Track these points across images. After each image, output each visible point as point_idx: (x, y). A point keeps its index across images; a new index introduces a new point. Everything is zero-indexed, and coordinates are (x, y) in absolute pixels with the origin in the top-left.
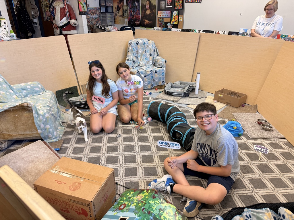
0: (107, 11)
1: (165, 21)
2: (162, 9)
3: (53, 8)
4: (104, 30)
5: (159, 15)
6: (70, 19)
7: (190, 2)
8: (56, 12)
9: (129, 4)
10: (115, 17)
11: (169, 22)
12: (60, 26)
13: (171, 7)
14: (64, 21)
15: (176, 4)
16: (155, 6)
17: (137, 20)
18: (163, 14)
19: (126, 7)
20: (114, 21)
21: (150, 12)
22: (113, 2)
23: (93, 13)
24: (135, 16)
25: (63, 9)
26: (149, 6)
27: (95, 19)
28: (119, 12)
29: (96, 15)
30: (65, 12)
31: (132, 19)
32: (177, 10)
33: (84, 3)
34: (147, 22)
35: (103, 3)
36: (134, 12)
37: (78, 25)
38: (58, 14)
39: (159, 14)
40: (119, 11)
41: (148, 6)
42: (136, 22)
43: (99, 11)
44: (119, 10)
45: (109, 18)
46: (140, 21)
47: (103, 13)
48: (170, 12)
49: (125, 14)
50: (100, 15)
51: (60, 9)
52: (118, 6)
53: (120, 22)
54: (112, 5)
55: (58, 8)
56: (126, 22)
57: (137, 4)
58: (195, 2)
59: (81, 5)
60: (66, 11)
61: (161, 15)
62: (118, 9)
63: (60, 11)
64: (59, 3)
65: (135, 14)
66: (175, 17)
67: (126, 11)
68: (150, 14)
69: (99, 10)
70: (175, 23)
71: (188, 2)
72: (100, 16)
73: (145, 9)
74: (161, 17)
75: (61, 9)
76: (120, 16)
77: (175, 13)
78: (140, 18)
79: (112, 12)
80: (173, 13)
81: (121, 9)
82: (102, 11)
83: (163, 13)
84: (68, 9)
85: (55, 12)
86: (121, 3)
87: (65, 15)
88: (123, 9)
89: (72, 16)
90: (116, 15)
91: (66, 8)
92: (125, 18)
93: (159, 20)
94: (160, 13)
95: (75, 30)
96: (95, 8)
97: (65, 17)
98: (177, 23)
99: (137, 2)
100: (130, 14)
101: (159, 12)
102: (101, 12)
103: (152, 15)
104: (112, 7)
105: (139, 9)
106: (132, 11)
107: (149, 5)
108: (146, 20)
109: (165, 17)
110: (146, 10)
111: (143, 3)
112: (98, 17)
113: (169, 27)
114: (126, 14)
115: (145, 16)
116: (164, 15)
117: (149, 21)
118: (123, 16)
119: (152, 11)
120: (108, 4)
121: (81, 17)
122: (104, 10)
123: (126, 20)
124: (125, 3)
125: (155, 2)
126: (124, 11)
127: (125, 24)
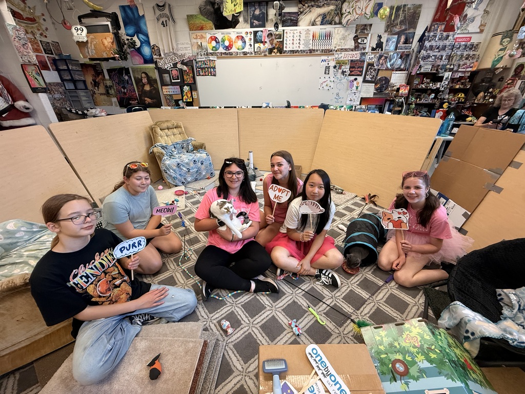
0: (76, 88)
1: (174, 99)
2: (167, 83)
4: (84, 116)
5: (165, 92)
6: (14, 100)
7: (203, 75)
9: (113, 78)
10: (92, 96)
11: (180, 100)
13: (179, 81)
14: (1, 104)
15: (185, 78)
16: (156, 80)
17: (132, 98)
19: (110, 82)
20: (92, 101)
21: (150, 87)
22: (84, 75)
23: (52, 90)
24: (127, 94)
26: (146, 80)
27: (58, 99)
28: (98, 89)
29: (59, 93)
32: (188, 85)
33: (36, 74)
34: (148, 100)
35: (67, 76)
36: (124, 88)
40: (98, 87)
41: (145, 80)
42: (131, 102)
43: (63, 88)
45: (84, 98)
46: (138, 100)
47: (72, 91)
48: (178, 87)
49: (110, 91)
50: (65, 93)
52: (94, 81)
54: (83, 78)
56: (115, 102)
57: (126, 78)
58: (208, 75)
59: (31, 78)
61: (167, 92)
62: (96, 84)
65: (127, 90)
66: (186, 93)
67: (111, 87)
68: (150, 91)
69: (62, 86)
70: (189, 100)
71: (200, 75)
72: (66, 95)
73: (141, 84)
76: (101, 94)
77: (186, 88)
79: (86, 88)
80: (183, 88)
81: (102, 84)
86: (98, 76)
88: (105, 85)
89: (16, 95)
90: (94, 93)
92: (111, 97)
93: (166, 98)
94: (166, 89)
95: (28, 118)
96: (54, 83)
98: (191, 100)
99: (126, 74)
101: (163, 87)
102: (66, 89)
103: (154, 92)
104: (84, 82)
105: (132, 84)
106: (122, 87)
107: (146, 78)
108: (146, 99)
110: (144, 85)
111: (137, 76)
112: (63, 97)
113: (181, 106)
114: (112, 92)
115: (143, 93)
116: (171, 92)
117: (151, 100)
118: (108, 94)
119: (154, 87)
120: (77, 77)
121: (38, 95)
122: (71, 86)
123: (114, 100)
124: (107, 77)
125: (155, 75)
126: (106, 87)
127: (114, 105)
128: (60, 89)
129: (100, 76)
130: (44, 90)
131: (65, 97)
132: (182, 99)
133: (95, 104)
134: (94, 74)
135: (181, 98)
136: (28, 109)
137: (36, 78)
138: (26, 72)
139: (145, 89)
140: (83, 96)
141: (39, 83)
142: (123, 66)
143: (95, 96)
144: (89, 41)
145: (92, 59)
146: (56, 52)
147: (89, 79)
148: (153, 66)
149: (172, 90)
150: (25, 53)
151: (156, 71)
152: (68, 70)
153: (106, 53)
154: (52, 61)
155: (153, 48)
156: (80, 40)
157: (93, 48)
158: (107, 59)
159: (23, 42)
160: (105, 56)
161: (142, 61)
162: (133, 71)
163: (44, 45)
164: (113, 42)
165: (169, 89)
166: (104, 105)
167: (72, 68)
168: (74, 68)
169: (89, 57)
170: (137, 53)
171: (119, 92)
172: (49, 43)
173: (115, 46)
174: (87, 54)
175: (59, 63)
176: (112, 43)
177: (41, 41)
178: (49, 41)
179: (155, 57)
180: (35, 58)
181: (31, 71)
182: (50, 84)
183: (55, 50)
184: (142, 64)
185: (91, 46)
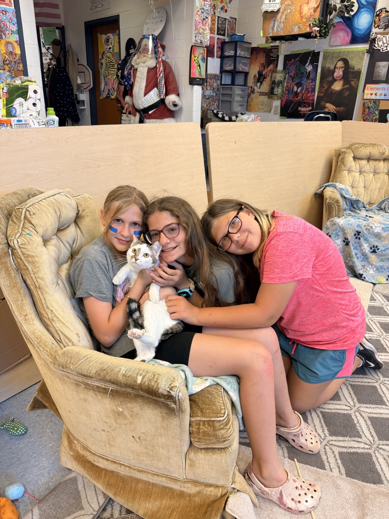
0: (233, 83)
1: (380, 108)
2: (380, 79)
3: (131, 69)
5: (368, 94)
6: (167, 94)
8: (137, 79)
9: (289, 69)
10: (249, 95)
12: (142, 107)
14: (153, 97)
16: (358, 73)
17: (305, 103)
18: (379, 92)
19: (281, 75)
20: (245, 104)
22: (250, 65)
24: (300, 95)
25: (152, 71)
26: (341, 73)
27: (207, 97)
28: (261, 85)
29: (212, 89)
30: (157, 78)
31: (291, 102)
33: (202, 59)
35: (229, 66)
36: (299, 85)
37: (181, 109)
38: (141, 82)
39: (366, 91)
40: (261, 83)
41: (339, 73)
42: (300, 109)
43: (219, 82)
44: (261, 81)
45: (238, 98)
46: (313, 107)
47: (227, 86)
49: (276, 90)
50: (218, 89)
51: (146, 70)
52: (260, 74)
53: (260, 107)
54: (246, 69)
55: (141, 68)
56: (276, 107)
57: (309, 68)
59: (195, 64)
60: (160, 75)
61: (371, 94)
62: (260, 78)
63: (146, 74)
64: (145, 58)
65: (302, 90)
67: (280, 82)
68: (340, 93)
69: (218, 80)
72: (218, 93)
73: (330, 79)
74: (373, 97)
75: (150, 70)
76: (262, 94)
78: (313, 100)
79: (245, 84)
81: (268, 79)
82: (223, 83)
83: (378, 89)
84: (164, 71)
85: (135, 77)
86: (269, 65)
87: (156, 85)
88: (273, 79)
89: (171, 87)
90: (253, 92)
91: (161, 69)
92: (274, 99)
93: (366, 105)
94: (372, 89)
95: (171, 119)
96: (212, 75)
97: (156, 89)
99: (311, 63)
100: (289, 90)
101: (367, 86)
102: (221, 85)
103: (347, 93)
104: (246, 74)
105: (314, 80)
106: (296, 84)
107: (342, 70)
108: (328, 105)
109: (383, 97)
110: (334, 80)
111: (327, 65)
112: (214, 95)
114: (278, 91)
115: (328, 95)
116: (381, 95)
117: (336, 107)
118: (271, 94)
120: (240, 67)
121: (192, 88)
122: (227, 80)
123: (277, 104)
124: (280, 67)
126: (273, 83)
127: (272, 111)
128: (215, 84)
129: (271, 66)
130: (201, 82)
131: (216, 95)
133: (248, 108)
134: (264, 63)
136: (175, 105)
137: (199, 66)
138: (193, 56)
139: (333, 87)
140: (238, 95)
141: (200, 72)
142: (312, 49)
143: (253, 96)
145: (274, 39)
146: (229, 32)
147: (254, 71)
148: (365, 47)
149: (383, 92)
151: (367, 57)
152: (235, 56)
153: (299, 27)
154: (220, 45)
155: (378, 15)
156: (270, 9)
157: (282, 20)
158: (294, 38)
160: (296, 31)
161: (348, 39)
162: (325, 58)
163: (220, 22)
166: (259, 110)
167: (240, 54)
168: (242, 53)
170: (344, 27)
171: (289, 92)
173: (317, 15)
174: (270, 31)
175: (227, 47)
176: (315, 10)
181: (200, 53)
183: (229, 29)
184: (346, 45)
185: (281, 17)
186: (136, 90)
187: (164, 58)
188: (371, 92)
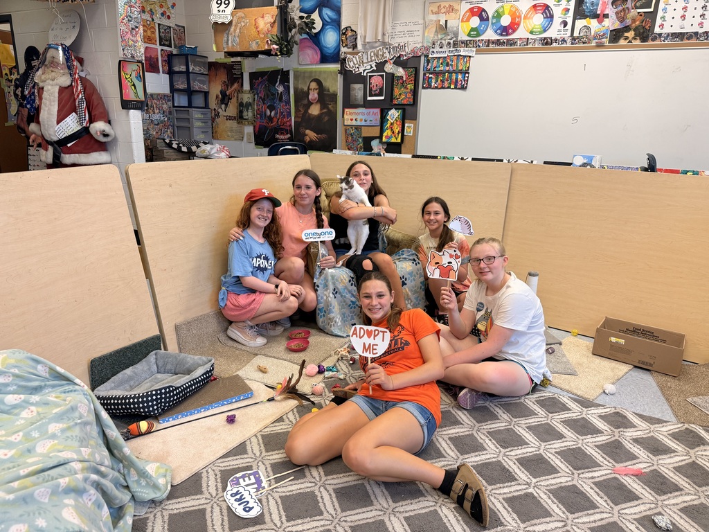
0: (190, 105)
1: (363, 135)
2: (358, 103)
4: (190, 155)
5: (347, 120)
6: (91, 121)
7: (436, 88)
9: (257, 89)
10: (213, 120)
11: (376, 138)
12: (55, 139)
13: (383, 98)
14: (71, 125)
15: (396, 92)
16: (335, 96)
17: (282, 129)
18: (359, 117)
19: (249, 95)
20: (210, 130)
21: (321, 109)
22: (209, 82)
23: (152, 106)
24: (275, 120)
25: (67, 90)
27: (156, 123)
29: (162, 112)
30: (75, 100)
31: (266, 128)
32: (397, 107)
33: (137, 77)
34: (311, 135)
35: (182, 84)
36: (272, 108)
39: (346, 117)
40: (226, 105)
41: (313, 95)
43: (170, 104)
44: (226, 102)
45: (198, 124)
47: (182, 109)
48: (378, 111)
49: (245, 113)
50: (170, 113)
51: (57, 89)
52: (223, 93)
53: (229, 134)
54: (205, 88)
55: (50, 87)
56: (249, 134)
57: (280, 89)
58: (449, 88)
61: (352, 120)
62: (224, 99)
66: (392, 124)
67: (249, 105)
68: (319, 117)
69: (169, 100)
70: (393, 140)
71: (429, 87)
72: (171, 117)
73: (305, 102)
74: (354, 123)
76: (229, 118)
77: (394, 114)
78: (290, 126)
79: (206, 106)
80: (387, 114)
82: (176, 105)
87: (74, 109)
88: (240, 101)
89: (96, 110)
91: (79, 88)
92: (244, 124)
93: (348, 132)
94: (351, 114)
95: (102, 153)
96: (158, 95)
97: (74, 114)
98: (399, 140)
99: (282, 83)
100: (261, 114)
101: (346, 110)
102: (174, 106)
103: (326, 119)
104: (206, 94)
105: (288, 102)
106: (268, 108)
108: (308, 132)
109: (363, 123)
110: (310, 104)
111: (300, 86)
112: (166, 119)
113: (376, 150)
114: (248, 114)
115: (306, 121)
116: (361, 120)
118: (240, 118)
119: (328, 108)
120: (196, 86)
121: (128, 114)
122: (181, 100)
123: (249, 130)
124: (246, 86)
125: (337, 86)
126: (241, 104)
127: (245, 139)
128: (165, 106)
129: (236, 85)
130: (139, 105)
131: (169, 119)
132: (380, 137)
133: (214, 135)
134: (226, 80)
135: (378, 135)
136: (106, 135)
137: (134, 85)
138: (122, 73)
139: (310, 111)
140: (198, 119)
141: (136, 93)
142: (280, 67)
143: (218, 120)
144: (234, 22)
145: (230, 54)
146: (177, 43)
147: (215, 90)
148: (335, 67)
149: (363, 117)
150: (131, 43)
151: (340, 78)
152: (187, 72)
153: (257, 43)
154: (166, 58)
155: (344, 34)
156: (220, 21)
157: (237, 35)
158: (254, 54)
159: (132, 24)
160: (254, 48)
161: (318, 57)
162: (296, 77)
163: (162, 31)
164: (274, 22)
165: (357, 114)
166: (229, 138)
167: (193, 69)
168: (197, 69)
169: (226, 50)
170: (310, 43)
171: (261, 117)
172: (170, 27)
173: (276, 30)
174: (225, 45)
175: (175, 61)
176: (272, 25)
177: (159, 24)
178: (171, 25)
179: (343, 50)
180: (143, 50)
181: (131, 71)
182: (152, 95)
183: (176, 39)
184: (316, 64)
185: (235, 31)
186: (43, 115)
187: (83, 74)
188: (350, 117)
